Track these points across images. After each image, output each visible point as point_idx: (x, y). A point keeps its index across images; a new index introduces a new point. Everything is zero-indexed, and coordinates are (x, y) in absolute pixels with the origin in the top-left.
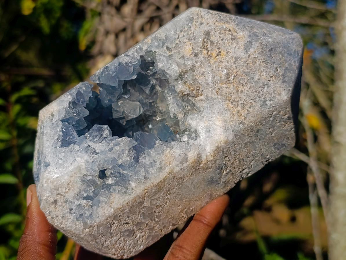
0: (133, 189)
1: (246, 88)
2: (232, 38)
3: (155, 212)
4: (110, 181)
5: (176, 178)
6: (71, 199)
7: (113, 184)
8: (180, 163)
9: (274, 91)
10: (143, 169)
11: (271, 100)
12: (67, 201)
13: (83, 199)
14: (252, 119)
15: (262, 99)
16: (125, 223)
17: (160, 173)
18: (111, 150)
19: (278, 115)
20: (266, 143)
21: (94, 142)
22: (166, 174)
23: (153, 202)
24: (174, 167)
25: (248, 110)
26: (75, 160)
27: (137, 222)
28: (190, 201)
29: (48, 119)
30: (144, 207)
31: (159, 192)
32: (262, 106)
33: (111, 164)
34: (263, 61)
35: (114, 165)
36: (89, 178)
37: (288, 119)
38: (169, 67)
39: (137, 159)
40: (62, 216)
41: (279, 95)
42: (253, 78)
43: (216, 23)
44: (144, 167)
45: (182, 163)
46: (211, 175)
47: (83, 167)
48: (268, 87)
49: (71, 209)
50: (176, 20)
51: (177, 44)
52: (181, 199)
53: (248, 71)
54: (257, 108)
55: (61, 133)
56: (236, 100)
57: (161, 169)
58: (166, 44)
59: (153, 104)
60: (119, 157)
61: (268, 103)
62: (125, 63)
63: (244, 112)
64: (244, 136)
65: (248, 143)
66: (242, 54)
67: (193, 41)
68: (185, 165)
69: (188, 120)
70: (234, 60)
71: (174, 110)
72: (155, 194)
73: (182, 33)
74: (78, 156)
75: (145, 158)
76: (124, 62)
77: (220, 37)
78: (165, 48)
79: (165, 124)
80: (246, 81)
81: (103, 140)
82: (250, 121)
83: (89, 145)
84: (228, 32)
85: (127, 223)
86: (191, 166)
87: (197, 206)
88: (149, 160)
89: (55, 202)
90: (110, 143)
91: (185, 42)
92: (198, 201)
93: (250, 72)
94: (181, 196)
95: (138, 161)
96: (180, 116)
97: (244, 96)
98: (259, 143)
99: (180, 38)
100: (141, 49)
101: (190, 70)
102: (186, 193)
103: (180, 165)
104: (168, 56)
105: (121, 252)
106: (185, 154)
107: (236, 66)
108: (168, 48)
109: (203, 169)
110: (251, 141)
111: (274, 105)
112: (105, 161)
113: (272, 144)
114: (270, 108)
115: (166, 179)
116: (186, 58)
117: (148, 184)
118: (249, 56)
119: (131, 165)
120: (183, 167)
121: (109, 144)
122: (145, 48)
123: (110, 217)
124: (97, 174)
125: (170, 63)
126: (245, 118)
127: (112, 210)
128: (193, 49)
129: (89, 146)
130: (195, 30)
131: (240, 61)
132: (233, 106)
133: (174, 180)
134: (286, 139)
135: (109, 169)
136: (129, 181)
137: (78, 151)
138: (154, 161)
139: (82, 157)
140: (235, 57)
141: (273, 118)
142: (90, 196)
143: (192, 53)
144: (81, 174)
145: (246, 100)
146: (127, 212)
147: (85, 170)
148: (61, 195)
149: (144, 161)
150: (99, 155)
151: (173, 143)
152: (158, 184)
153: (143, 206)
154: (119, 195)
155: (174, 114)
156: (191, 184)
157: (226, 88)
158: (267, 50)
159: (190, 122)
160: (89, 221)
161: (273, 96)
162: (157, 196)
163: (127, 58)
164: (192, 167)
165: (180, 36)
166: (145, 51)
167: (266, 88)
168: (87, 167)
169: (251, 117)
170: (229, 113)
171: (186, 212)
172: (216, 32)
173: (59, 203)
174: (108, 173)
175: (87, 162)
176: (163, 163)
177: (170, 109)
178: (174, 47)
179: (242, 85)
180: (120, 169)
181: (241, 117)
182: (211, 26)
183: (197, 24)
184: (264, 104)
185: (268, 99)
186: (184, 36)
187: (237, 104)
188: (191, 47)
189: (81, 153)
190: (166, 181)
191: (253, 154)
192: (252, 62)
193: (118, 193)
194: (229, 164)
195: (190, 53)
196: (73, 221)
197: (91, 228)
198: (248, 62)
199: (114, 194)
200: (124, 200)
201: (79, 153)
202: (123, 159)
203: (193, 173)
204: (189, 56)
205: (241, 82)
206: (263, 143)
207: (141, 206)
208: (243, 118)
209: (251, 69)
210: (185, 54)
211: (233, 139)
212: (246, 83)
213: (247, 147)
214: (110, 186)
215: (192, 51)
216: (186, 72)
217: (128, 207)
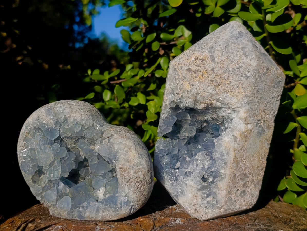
0: (224, 174)
1: (231, 78)
2: (202, 61)
3: (246, 173)
4: (211, 180)
6: (201, 203)
7: (213, 180)
9: (246, 67)
10: (220, 161)
11: (249, 72)
12: (200, 205)
13: (207, 198)
14: (248, 89)
15: (244, 75)
16: (237, 191)
17: (230, 155)
18: (197, 165)
19: (260, 74)
20: (268, 91)
21: (186, 168)
22: (233, 153)
23: (240, 170)
24: (234, 146)
25: (242, 88)
26: (186, 184)
27: (242, 185)
28: (259, 152)
30: (238, 176)
31: (238, 163)
32: (247, 79)
33: (203, 172)
34: (227, 59)
35: (205, 170)
36: (199, 187)
37: (268, 70)
38: (186, 102)
39: (212, 158)
40: (204, 213)
41: (250, 65)
42: (230, 71)
43: (188, 61)
44: (220, 159)
45: (235, 141)
46: (256, 132)
47: (193, 184)
48: (241, 68)
49: (206, 207)
50: (168, 77)
51: (179, 88)
52: (253, 156)
53: (224, 70)
54: (246, 82)
56: (232, 89)
57: (228, 153)
58: (175, 93)
59: (197, 121)
60: (203, 165)
61: (249, 75)
63: (241, 90)
64: (253, 100)
65: (259, 100)
66: (214, 65)
67: (185, 80)
68: (238, 140)
69: (219, 115)
70: (212, 71)
72: (237, 166)
73: (177, 80)
74: (186, 181)
75: (216, 155)
76: (165, 118)
77: (196, 66)
78: (176, 95)
80: (227, 75)
81: (189, 164)
82: (249, 91)
84: (197, 60)
85: (238, 190)
87: (264, 151)
88: (219, 154)
89: (196, 210)
91: (183, 84)
92: (262, 148)
93: (225, 69)
94: (251, 155)
95: (214, 159)
96: (215, 116)
97: (234, 83)
98: (265, 94)
99: (178, 84)
100: (166, 105)
102: (253, 151)
103: (235, 143)
104: (181, 97)
105: (249, 204)
106: (233, 135)
107: (216, 73)
108: (177, 94)
109: (249, 133)
110: (259, 98)
111: (253, 73)
112: (200, 172)
113: (272, 89)
114: (252, 76)
115: (235, 155)
116: (190, 91)
117: (229, 165)
118: (218, 63)
119: (213, 165)
120: (238, 143)
121: (193, 164)
122: (167, 104)
123: (227, 195)
124: (202, 182)
125: (185, 100)
126: (245, 92)
127: (224, 191)
128: (189, 83)
129: (186, 172)
130: (181, 73)
131: (216, 70)
132: (233, 93)
133: (240, 152)
134: (277, 78)
135: (204, 174)
136: (219, 172)
137: (183, 178)
138: (221, 152)
139: (188, 180)
140: (212, 70)
141: (259, 78)
142: (208, 194)
144: (195, 188)
145: (236, 84)
146: (232, 185)
147: (194, 184)
148: (195, 205)
149: (216, 157)
150: (194, 172)
151: (223, 134)
152: (234, 161)
153: (237, 176)
154: (221, 182)
156: (250, 145)
157: (222, 87)
158: (224, 50)
159: (222, 115)
160: (219, 205)
161: (248, 69)
162: (239, 165)
163: (163, 115)
164: (242, 138)
165: (178, 83)
166: (169, 105)
168: (194, 182)
169: (247, 89)
170: (234, 97)
171: (262, 159)
172: (192, 65)
173: (198, 209)
174: (206, 177)
175: (192, 180)
176: (226, 149)
178: (179, 91)
179: (228, 79)
180: (210, 170)
181: (242, 93)
182: (187, 65)
183: (180, 70)
184: (248, 77)
185: (246, 73)
186: (179, 81)
187: (235, 90)
188: (187, 83)
189: (186, 178)
190: (236, 156)
191: (267, 102)
192: (221, 64)
193: (219, 182)
194: (260, 118)
195: (190, 87)
196: (212, 211)
197: (223, 207)
198: (220, 66)
199: (218, 183)
200: (225, 182)
201: (185, 179)
202: (207, 164)
203: (246, 140)
204: (190, 89)
205: (226, 78)
206: (267, 93)
207: (236, 177)
208: (243, 93)
209: (225, 68)
210: (188, 89)
211: (249, 107)
212: (229, 76)
213: (261, 102)
214: (213, 182)
215: (189, 85)
216: (196, 97)
217: (230, 184)
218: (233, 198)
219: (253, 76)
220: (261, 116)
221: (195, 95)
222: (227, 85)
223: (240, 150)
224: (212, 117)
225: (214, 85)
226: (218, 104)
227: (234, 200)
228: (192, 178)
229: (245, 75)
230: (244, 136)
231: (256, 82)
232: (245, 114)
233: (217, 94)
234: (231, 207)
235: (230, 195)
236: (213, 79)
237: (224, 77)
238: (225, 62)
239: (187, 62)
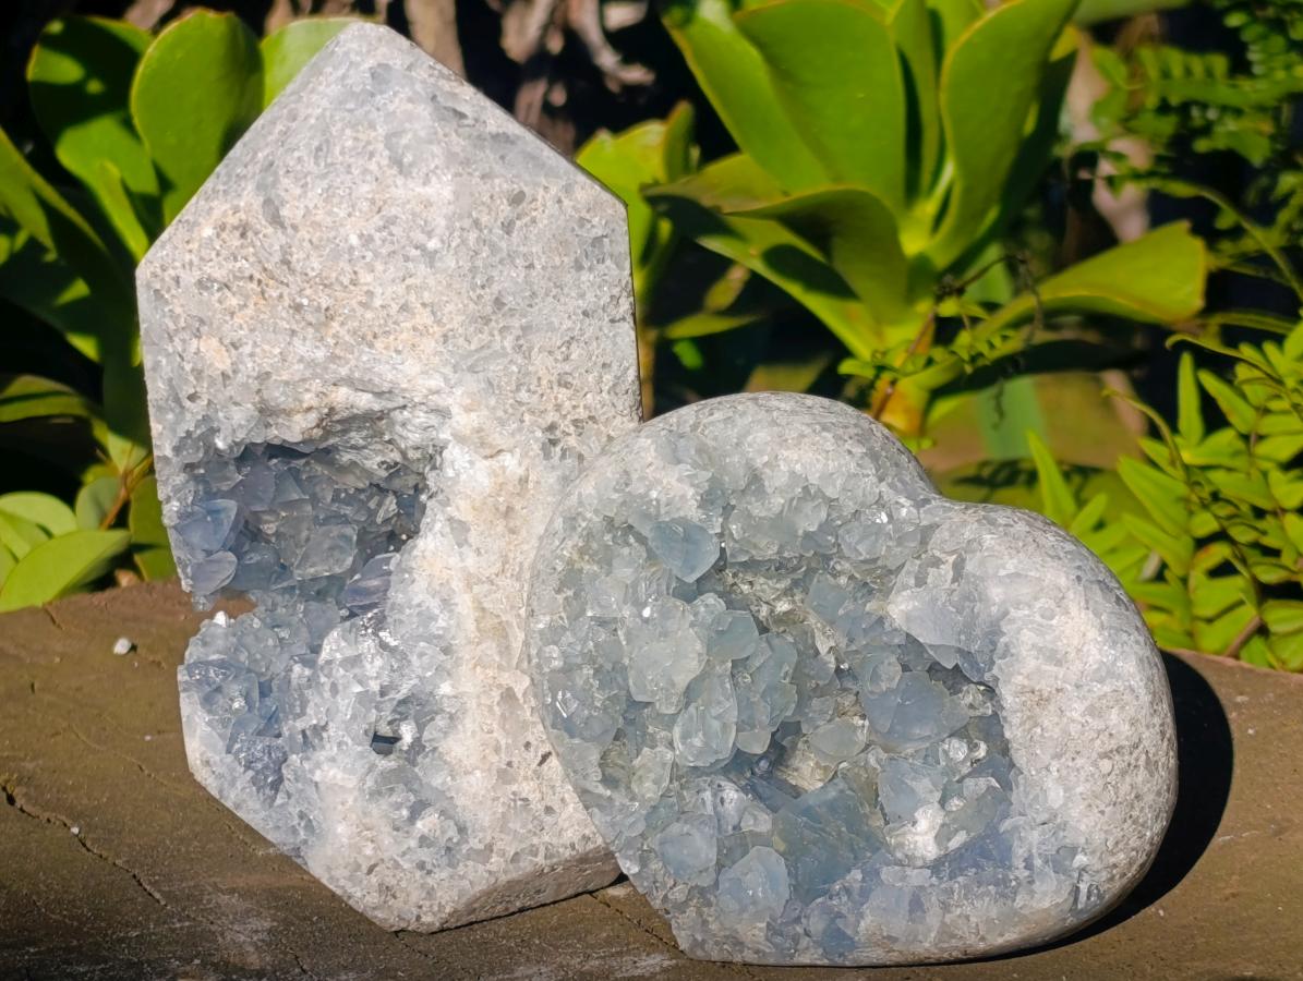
0: (457, 698)
1: (366, 278)
2: (241, 235)
4: (407, 733)
5: (494, 576)
6: (395, 851)
7: (418, 735)
8: (460, 546)
9: (414, 214)
10: (422, 644)
11: (429, 234)
12: (395, 861)
13: (413, 823)
15: (414, 253)
16: (541, 763)
17: (457, 610)
18: (334, 689)
19: (485, 231)
20: (554, 292)
21: (300, 716)
22: (467, 597)
25: (424, 305)
26: (316, 784)
30: (524, 694)
31: (506, 637)
32: (431, 264)
33: (368, 710)
34: (326, 200)
35: (373, 703)
36: (370, 783)
37: (518, 205)
38: (233, 425)
40: (424, 895)
41: (428, 204)
42: (352, 248)
43: (191, 246)
44: (421, 638)
46: (551, 481)
47: (340, 776)
48: (394, 223)
49: (421, 866)
51: (193, 370)
53: (328, 250)
54: (431, 282)
55: (250, 774)
56: (382, 321)
57: (446, 603)
58: (183, 395)
60: (360, 682)
61: (433, 244)
63: (423, 318)
64: (489, 347)
65: (521, 342)
66: (282, 239)
67: (204, 329)
70: (286, 267)
73: (176, 339)
74: (312, 771)
77: (226, 259)
78: (188, 402)
80: (348, 268)
84: (224, 235)
86: (487, 523)
89: (383, 888)
91: (198, 349)
93: (333, 246)
97: (383, 294)
98: (540, 310)
99: (184, 355)
100: (167, 461)
101: (259, 383)
103: (465, 549)
104: (208, 410)
106: (448, 519)
107: (301, 273)
108: (192, 398)
109: (518, 495)
110: (520, 333)
111: (447, 234)
112: (354, 717)
113: (568, 278)
114: (449, 246)
116: (230, 373)
117: (467, 655)
118: (295, 227)
119: (397, 669)
120: (475, 548)
121: (320, 687)
122: (168, 452)
123: (495, 788)
124: (373, 756)
125: (224, 417)
126: (439, 322)
127: (478, 773)
128: (221, 341)
129: (303, 732)
130: (183, 305)
131: (295, 256)
132: (392, 337)
133: (497, 586)
134: (582, 226)
135: (377, 722)
136: (431, 693)
137: (302, 762)
138: (419, 605)
139: (318, 765)
140: (281, 260)
141: (486, 248)
142: (415, 803)
143: (227, 350)
144: (351, 790)
145: (394, 296)
146: (510, 741)
147: (346, 776)
148: (375, 866)
150: (331, 724)
152: (479, 630)
153: (519, 696)
154: (452, 737)
155: (381, 467)
157: (342, 324)
158: (311, 165)
159: (409, 442)
160: (475, 843)
161: (422, 223)
163: (170, 507)
164: (490, 523)
165: (180, 349)
166: (175, 454)
167: (394, 229)
168: (344, 768)
169: (446, 305)
170: (404, 355)
172: (210, 261)
173: (391, 882)
174: (385, 730)
175: (333, 760)
176: (435, 586)
178: (195, 382)
179: (355, 285)
180: (391, 696)
181: (431, 331)
182: (191, 263)
183: (173, 292)
184: (431, 257)
185: (420, 237)
186: (184, 341)
187: (395, 323)
188: (214, 342)
189: (308, 759)
190: (485, 605)
191: (567, 338)
192: (311, 230)
193: (445, 737)
194: (551, 417)
195: (226, 354)
196: (451, 877)
197: (495, 848)
198: (307, 237)
199: (443, 746)
200: (469, 734)
201: (307, 766)
202: (373, 672)
203: (511, 525)
204: (229, 362)
205: (346, 282)
206: (550, 299)
207: (517, 700)
208: (436, 328)
209: (328, 240)
210: (221, 367)
211: (479, 381)
212: (355, 273)
213: (530, 349)
214: (417, 742)
215: (224, 349)
216: (259, 393)
217: (495, 735)
218: (534, 797)
219: (454, 244)
220: (558, 407)
221: (255, 385)
222: (360, 311)
223: (497, 575)
224: (383, 463)
225: (312, 325)
226: (364, 401)
227: (541, 807)
228: (331, 750)
229: (418, 252)
230: (497, 509)
231: (474, 270)
232: (473, 415)
233: (334, 358)
234: (535, 841)
235: (515, 788)
236: (298, 300)
237: (337, 279)
238: (320, 216)
239: (190, 251)
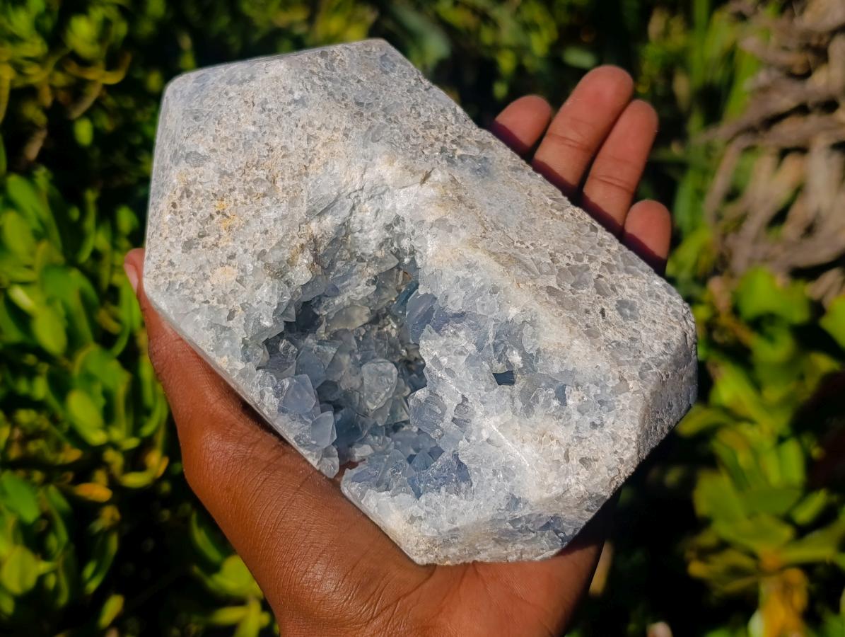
0: (524, 311)
1: (275, 142)
2: (188, 196)
3: (568, 264)
4: (516, 358)
5: (483, 234)
6: (571, 431)
7: (522, 352)
8: (451, 231)
9: (273, 89)
10: (478, 300)
11: (291, 92)
12: (576, 437)
13: (566, 405)
14: (334, 117)
15: (290, 108)
16: (604, 316)
17: (479, 264)
18: (450, 372)
19: (321, 74)
20: (383, 87)
21: (443, 413)
22: (479, 253)
23: (545, 269)
24: (462, 241)
25: (319, 129)
26: (488, 440)
27: (598, 295)
28: (534, 205)
29: (422, 526)
30: (559, 285)
31: (520, 261)
32: (304, 105)
33: (481, 366)
34: (219, 124)
35: (480, 358)
36: (519, 404)
37: (327, 56)
38: (266, 302)
39: (460, 316)
40: (612, 442)
41: (277, 79)
42: (255, 134)
43: (164, 235)
44: (473, 298)
46: (468, 174)
47: (498, 419)
48: (267, 103)
49: (594, 425)
50: (174, 318)
51: (219, 302)
52: (532, 221)
53: (241, 146)
54: (312, 113)
55: (443, 489)
56: (303, 156)
57: (470, 266)
58: (224, 324)
59: (361, 338)
60: (461, 353)
61: (297, 96)
62: (277, 397)
63: (324, 135)
64: (373, 126)
65: (388, 117)
66: (212, 165)
67: (208, 271)
68: (451, 220)
69: (371, 252)
70: (226, 177)
71: (359, 285)
72: (526, 268)
73: (196, 296)
74: (480, 437)
75: (453, 304)
76: (276, 401)
77: (190, 220)
78: (231, 322)
79: (395, 302)
80: (262, 146)
81: (437, 395)
82: (341, 119)
83: (452, 421)
84: (178, 209)
85: (603, 312)
86: (454, 210)
87: (543, 192)
88: (457, 292)
89: (583, 461)
90: (439, 378)
91: (213, 285)
92: (530, 192)
93: (243, 141)
94: (523, 222)
95: (463, 313)
97: (291, 142)
98: (384, 98)
99: (207, 299)
100: (243, 374)
101: (262, 261)
102: (516, 212)
103: (455, 231)
104: (245, 311)
105: (675, 320)
107: (237, 171)
108: (230, 317)
109: (457, 188)
110: (383, 113)
111: (300, 84)
112: (476, 378)
113: (384, 78)
114: (307, 89)
115: (489, 251)
116: (241, 274)
117: (507, 282)
118: (214, 151)
119: (476, 327)
120: (459, 226)
121: (440, 380)
122: (240, 366)
123: (593, 344)
124: (507, 388)
125: (258, 303)
126: (335, 130)
127: (576, 342)
128: (222, 265)
129: (454, 420)
130: (185, 272)
131: (226, 165)
132: (316, 159)
133: (490, 238)
134: (369, 54)
135: (491, 368)
136: (507, 322)
137: (469, 441)
138: (456, 282)
139: (480, 428)
140: (220, 177)
141: (328, 81)
142: (555, 392)
143: (230, 265)
144: (512, 421)
145: (299, 138)
146: (576, 314)
147: (502, 415)
148: (567, 452)
149: (460, 303)
150: (466, 395)
151: (420, 263)
152: (502, 265)
153: (556, 287)
154: (541, 335)
155: (369, 285)
156: (493, 207)
157: (282, 179)
158: (197, 123)
159: (373, 244)
160: (611, 384)
161: (283, 90)
162: (529, 262)
163: (266, 397)
164: (454, 208)
165: (202, 299)
166: (246, 363)
167: (269, 106)
168: (497, 412)
169: (331, 119)
170: (331, 163)
171: (562, 210)
172: (182, 231)
173: (585, 453)
174: (500, 368)
175: (486, 413)
176: (457, 264)
177: (360, 297)
178: (225, 306)
179: (272, 150)
180: (486, 344)
181: (334, 138)
182: (171, 243)
183: (174, 272)
184: (301, 102)
185: (289, 98)
186: (201, 292)
187: (311, 151)
188: (219, 271)
189: (471, 432)
190: (493, 250)
191: (410, 106)
192: (223, 144)
193: (538, 338)
194: (438, 145)
195: (231, 268)
196: (617, 416)
197: (626, 377)
198: (225, 149)
199: (542, 344)
200: (550, 324)
201: (473, 438)
202: (464, 343)
203: (468, 204)
204: (236, 271)
205: (266, 153)
206: (384, 92)
207: (557, 290)
208: (336, 135)
209: (238, 141)
210: (233, 278)
211: (382, 144)
212: (267, 144)
213: (396, 118)
214: (526, 357)
215: (227, 266)
216: (267, 266)
217: (564, 314)
218: (618, 338)
219: (309, 87)
220: (437, 139)
221: (260, 264)
222: (285, 161)
223: (484, 232)
224: (367, 281)
225: (265, 195)
226: (329, 222)
227: (626, 340)
228: (479, 409)
229: (293, 106)
230: (453, 201)
231: (331, 94)
232: (396, 164)
233: (292, 203)
234: (643, 360)
235: (602, 337)
236: (247, 187)
237: (259, 156)
238: (224, 133)
239: (166, 238)
